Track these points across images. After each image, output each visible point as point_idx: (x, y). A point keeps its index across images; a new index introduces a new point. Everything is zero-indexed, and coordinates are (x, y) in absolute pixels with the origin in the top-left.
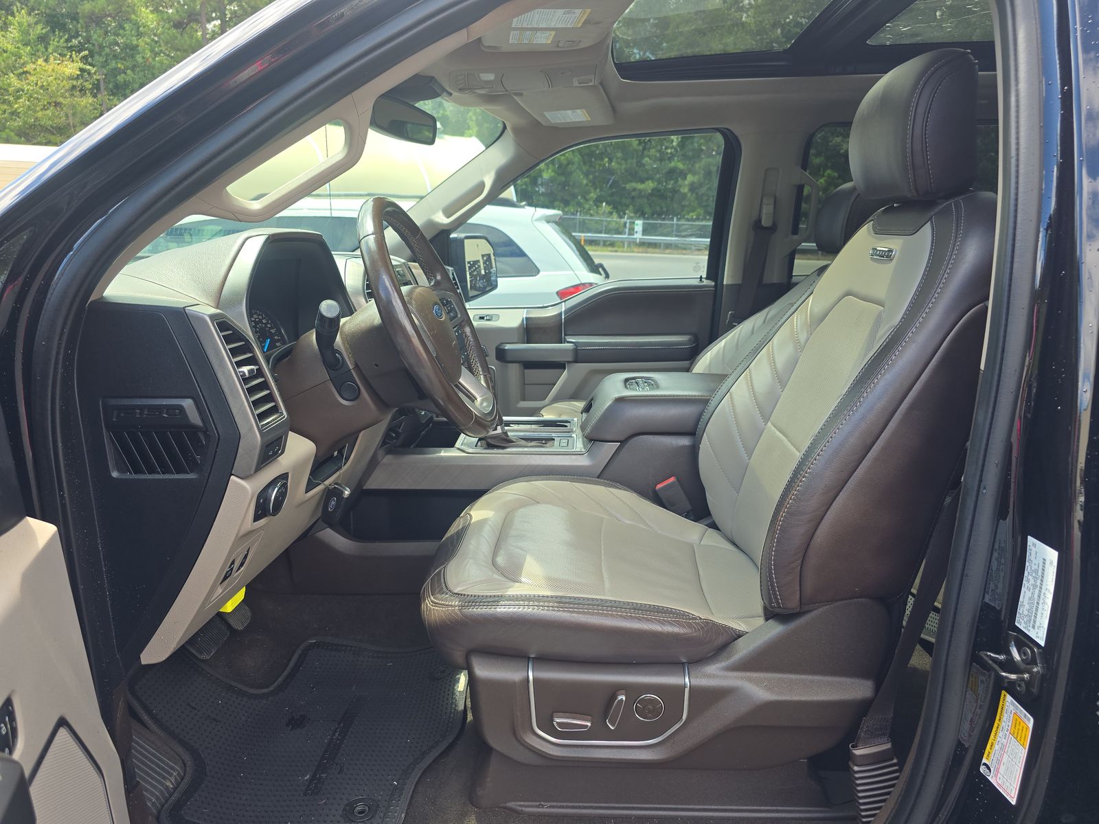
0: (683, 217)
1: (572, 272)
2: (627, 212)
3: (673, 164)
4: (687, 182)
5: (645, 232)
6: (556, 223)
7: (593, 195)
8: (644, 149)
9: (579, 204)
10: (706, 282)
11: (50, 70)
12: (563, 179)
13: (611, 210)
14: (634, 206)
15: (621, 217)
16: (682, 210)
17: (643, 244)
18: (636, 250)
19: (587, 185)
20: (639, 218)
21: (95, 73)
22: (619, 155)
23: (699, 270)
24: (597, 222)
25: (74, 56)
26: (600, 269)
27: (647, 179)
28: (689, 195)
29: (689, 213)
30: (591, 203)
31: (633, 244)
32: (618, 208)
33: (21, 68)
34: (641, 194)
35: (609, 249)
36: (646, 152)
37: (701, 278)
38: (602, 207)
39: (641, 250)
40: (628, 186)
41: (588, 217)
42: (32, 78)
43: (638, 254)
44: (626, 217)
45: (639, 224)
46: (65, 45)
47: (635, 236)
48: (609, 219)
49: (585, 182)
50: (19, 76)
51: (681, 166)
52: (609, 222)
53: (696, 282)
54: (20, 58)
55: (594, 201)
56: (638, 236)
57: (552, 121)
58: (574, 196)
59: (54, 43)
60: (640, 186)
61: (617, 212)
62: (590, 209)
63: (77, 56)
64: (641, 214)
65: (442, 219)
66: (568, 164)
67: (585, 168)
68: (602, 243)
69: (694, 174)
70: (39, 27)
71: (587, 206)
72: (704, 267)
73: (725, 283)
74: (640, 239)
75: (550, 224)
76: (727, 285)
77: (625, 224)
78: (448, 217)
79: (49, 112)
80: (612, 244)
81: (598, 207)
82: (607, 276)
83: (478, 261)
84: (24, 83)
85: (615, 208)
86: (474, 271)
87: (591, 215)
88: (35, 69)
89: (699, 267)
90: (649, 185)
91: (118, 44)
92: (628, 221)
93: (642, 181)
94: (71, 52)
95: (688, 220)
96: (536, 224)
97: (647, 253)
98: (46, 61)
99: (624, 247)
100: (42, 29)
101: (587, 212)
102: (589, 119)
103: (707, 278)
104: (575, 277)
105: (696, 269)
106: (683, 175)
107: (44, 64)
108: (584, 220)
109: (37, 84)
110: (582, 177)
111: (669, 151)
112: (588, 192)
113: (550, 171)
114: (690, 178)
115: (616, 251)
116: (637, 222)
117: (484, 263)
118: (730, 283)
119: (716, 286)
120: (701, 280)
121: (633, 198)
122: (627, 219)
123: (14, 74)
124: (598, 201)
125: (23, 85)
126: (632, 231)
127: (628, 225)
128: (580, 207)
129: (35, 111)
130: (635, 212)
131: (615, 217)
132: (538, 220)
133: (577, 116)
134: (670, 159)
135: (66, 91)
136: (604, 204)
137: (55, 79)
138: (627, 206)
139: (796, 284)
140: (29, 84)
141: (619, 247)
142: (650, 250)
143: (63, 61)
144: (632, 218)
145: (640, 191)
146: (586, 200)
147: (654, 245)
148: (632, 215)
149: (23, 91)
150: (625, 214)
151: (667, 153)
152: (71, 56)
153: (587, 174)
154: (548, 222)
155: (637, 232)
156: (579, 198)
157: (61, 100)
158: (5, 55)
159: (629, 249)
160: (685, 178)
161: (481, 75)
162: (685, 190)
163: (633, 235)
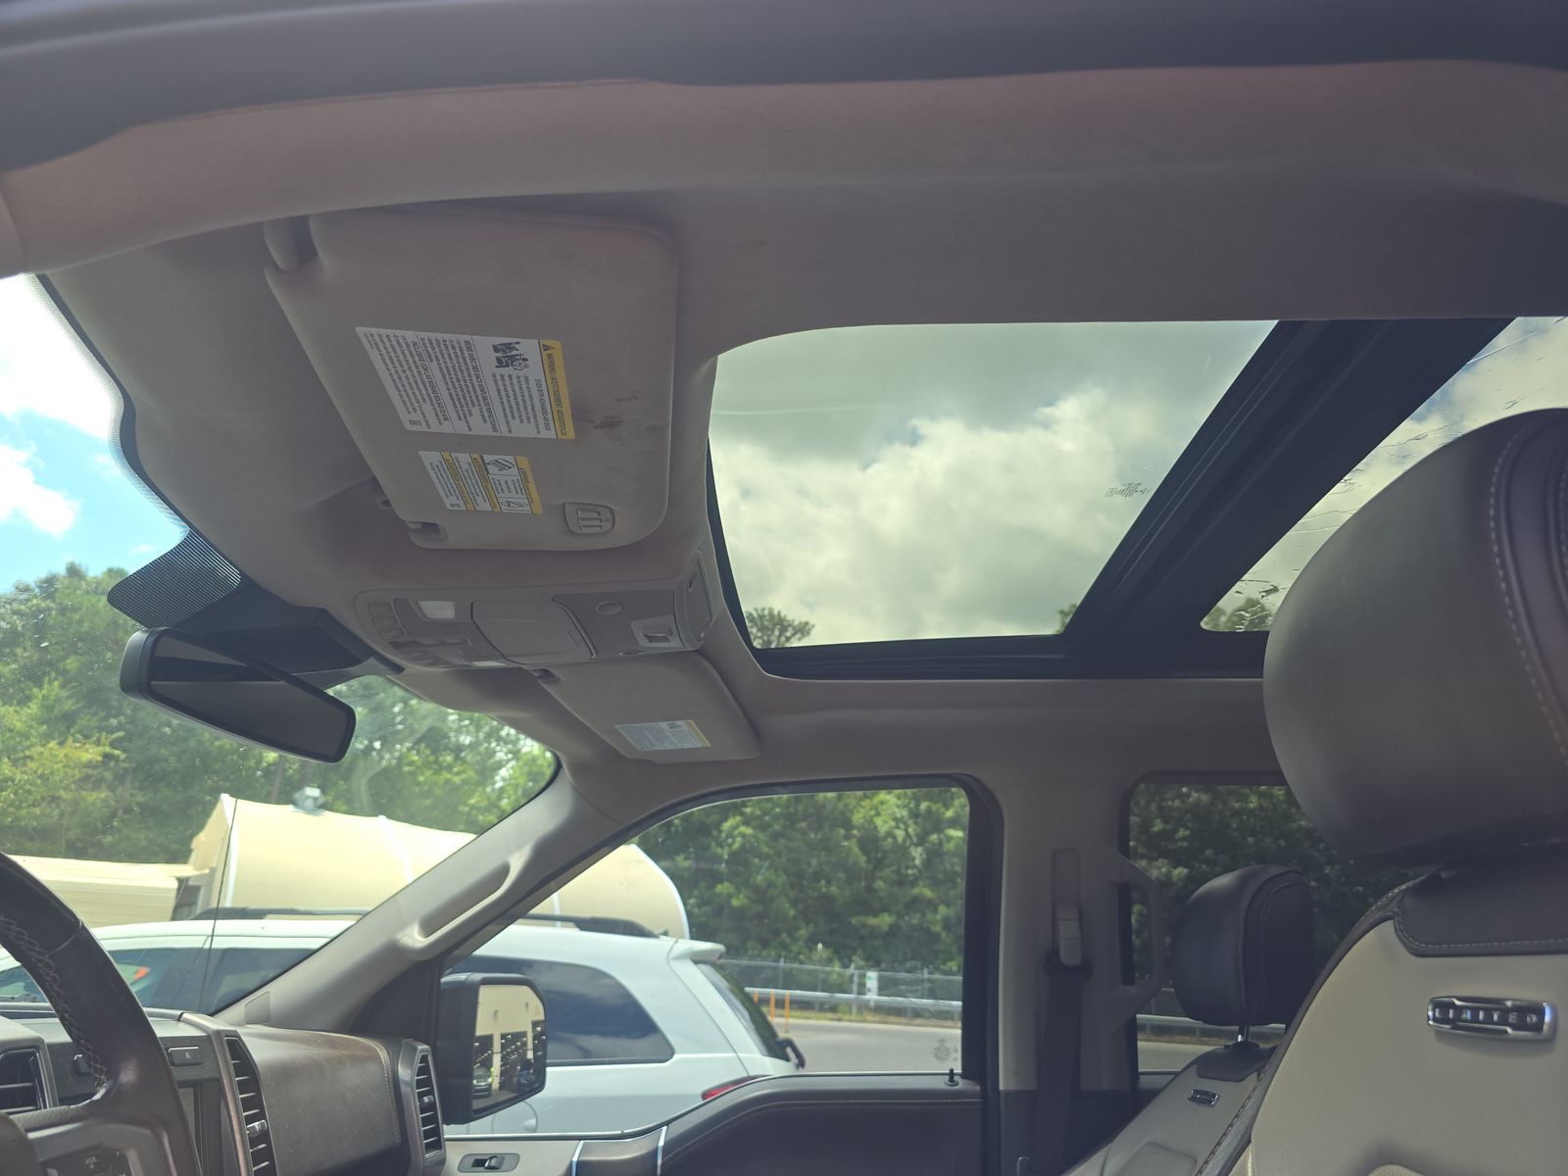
0: (937, 969)
1: (733, 1055)
2: (854, 958)
3: (916, 891)
4: (938, 917)
5: (883, 989)
6: (713, 965)
7: (803, 932)
8: (875, 868)
9: (784, 946)
10: (962, 1084)
11: (62, 755)
12: (760, 908)
13: (831, 956)
14: (864, 950)
15: (846, 966)
16: (936, 957)
17: (880, 1010)
18: (870, 1018)
19: (795, 917)
20: (869, 968)
21: (124, 761)
22: (842, 875)
23: (948, 1055)
24: (809, 973)
25: (103, 738)
26: (789, 1050)
27: (883, 910)
28: (943, 935)
29: (948, 961)
30: (801, 943)
31: (864, 1008)
32: (842, 952)
33: (23, 751)
34: (874, 933)
35: (829, 1015)
36: (878, 874)
37: (952, 1074)
38: (816, 949)
39: (877, 1018)
40: (854, 921)
41: (796, 965)
42: (32, 765)
43: (873, 1025)
44: (853, 966)
45: (872, 978)
46: (96, 724)
47: (868, 996)
48: (828, 969)
49: (792, 913)
50: (15, 763)
51: (928, 893)
52: (828, 974)
53: (941, 1084)
54: (27, 738)
55: (806, 941)
56: (872, 996)
57: (638, 748)
58: (777, 933)
59: (83, 721)
60: (872, 921)
61: (839, 959)
62: (799, 954)
63: (106, 738)
64: (874, 962)
65: (415, 939)
66: (768, 888)
67: (792, 894)
68: (817, 1007)
69: (948, 905)
70: (70, 702)
71: (795, 948)
72: (956, 1051)
73: (1001, 1087)
74: (876, 1001)
75: (702, 966)
76: (1008, 1093)
77: (852, 976)
78: (427, 935)
79: (38, 811)
80: (833, 1008)
81: (811, 950)
82: (801, 1063)
83: (524, 1034)
84: (18, 771)
85: (836, 952)
86: (512, 1052)
87: (801, 963)
88: (42, 753)
89: (947, 1050)
90: (885, 920)
91: (169, 725)
92: (856, 972)
93: (875, 915)
94: (100, 733)
95: (945, 973)
96: (672, 963)
97: (886, 1023)
98: (61, 744)
99: (851, 1012)
100: (73, 705)
101: (795, 959)
102: (709, 745)
103: (964, 1076)
104: (739, 1064)
105: (941, 1053)
106: (933, 906)
107: (56, 747)
108: (791, 970)
109: (36, 772)
110: (787, 906)
111: (910, 872)
112: (797, 929)
113: (741, 896)
114: (943, 910)
115: (839, 1020)
116: (868, 974)
117: (534, 1039)
118: (1012, 1087)
119: (984, 1093)
120: (952, 1080)
121: (862, 938)
122: (855, 969)
123: (9, 758)
124: (811, 942)
125: (14, 774)
126: (862, 989)
127: (856, 979)
128: (786, 950)
129: (20, 807)
130: (867, 959)
131: (837, 968)
132: (681, 957)
133: (683, 737)
134: (914, 883)
135: (74, 782)
136: (820, 946)
137: (64, 766)
138: (854, 950)
139: (1152, 1094)
140: (25, 773)
141: (844, 1013)
142: (892, 1018)
143: (84, 744)
144: (861, 968)
145: (873, 928)
146: (795, 940)
147: (898, 1012)
148: (862, 963)
149: (13, 780)
150: (851, 961)
151: (908, 875)
152: (99, 739)
153: (794, 903)
154: (696, 962)
155: (870, 990)
156: (784, 935)
157: (62, 793)
158: (8, 735)
159: (859, 1018)
160: (935, 911)
161: (424, 604)
162: (937, 928)
163: (864, 994)
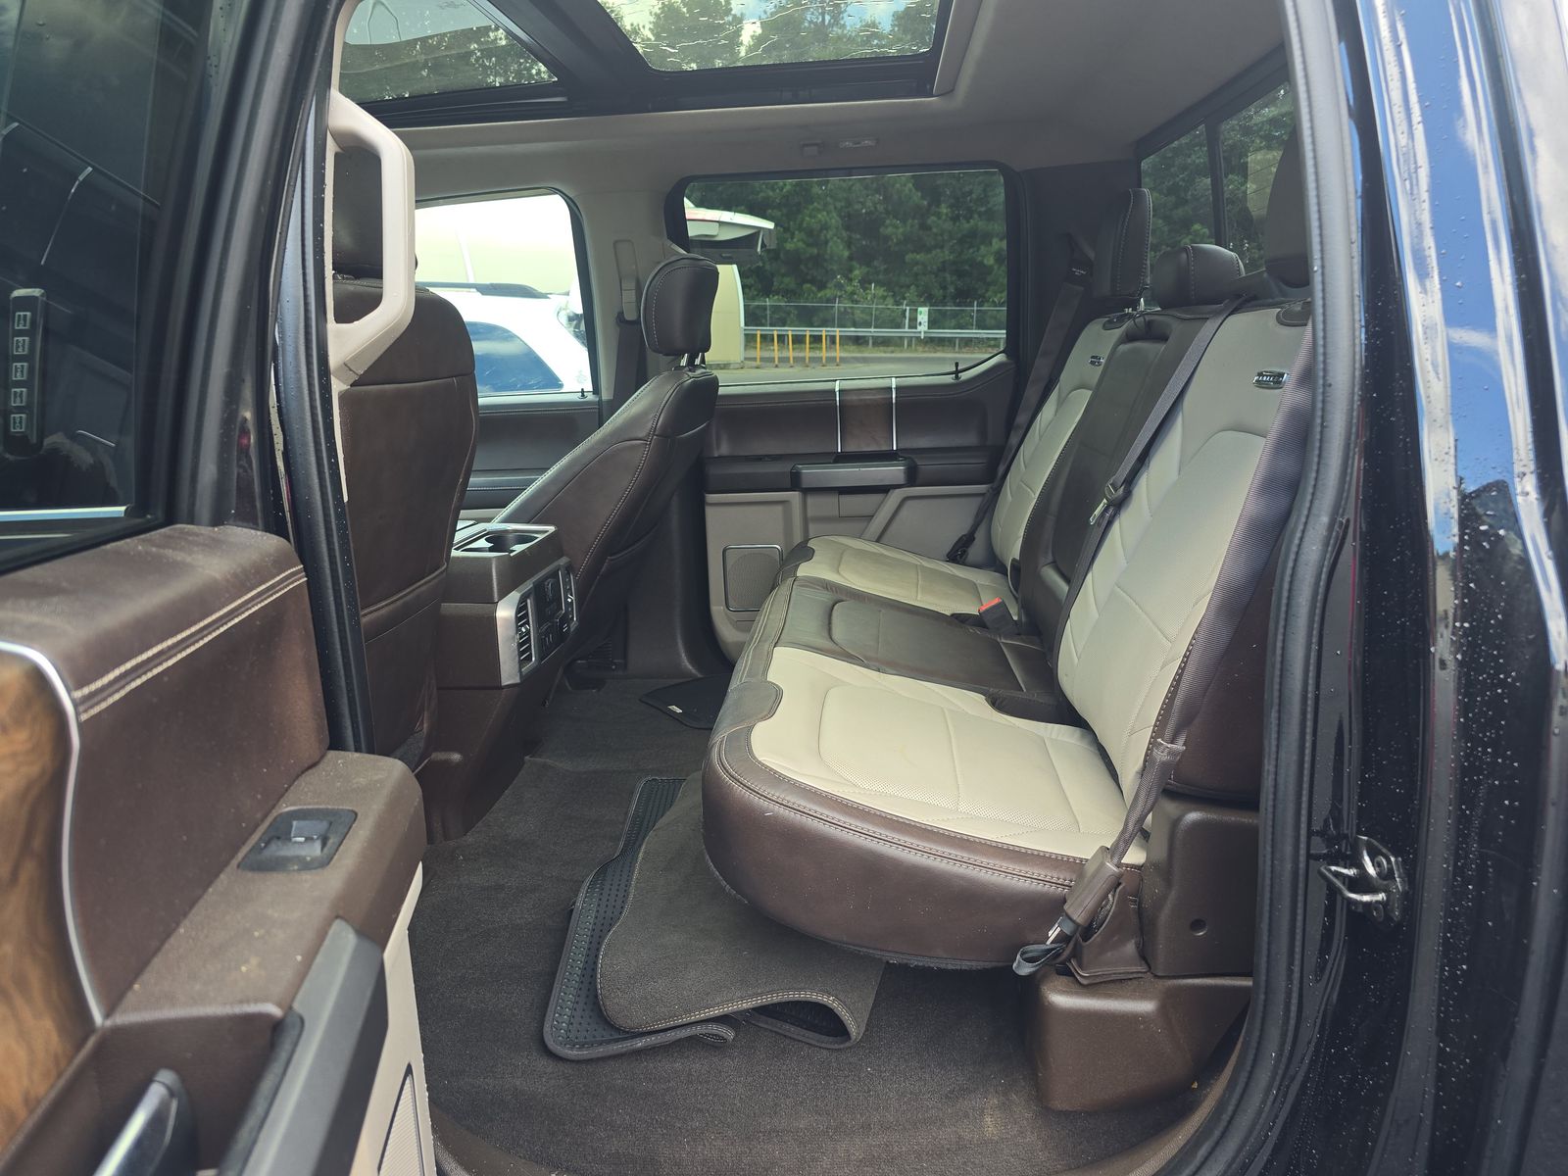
0: (986, 301)
2: (907, 295)
3: (971, 225)
4: (991, 250)
5: (932, 323)
7: (857, 273)
9: (839, 286)
10: (589, 397)
12: (814, 251)
13: (885, 294)
14: (917, 286)
15: (899, 303)
16: (987, 291)
17: (930, 341)
18: (920, 347)
19: (849, 258)
20: (923, 304)
24: (863, 311)
27: (935, 247)
28: (995, 267)
29: (995, 293)
30: (855, 284)
31: (915, 340)
32: (894, 289)
34: (926, 269)
35: (883, 346)
36: (931, 209)
37: (583, 391)
38: (870, 289)
39: (927, 348)
40: (908, 258)
41: (851, 305)
43: (923, 354)
44: (906, 302)
45: (923, 314)
47: (918, 330)
48: (881, 306)
49: (846, 254)
51: (982, 226)
52: (881, 311)
53: (576, 398)
55: (859, 282)
56: (923, 329)
58: (832, 275)
60: (924, 258)
61: (893, 296)
62: (853, 293)
64: (928, 298)
66: (821, 230)
67: (845, 235)
68: (871, 341)
69: (997, 238)
71: (850, 289)
74: (926, 333)
76: (605, 402)
77: (904, 312)
80: (886, 342)
81: (864, 289)
85: (889, 289)
87: (856, 301)
92: (908, 308)
93: (927, 251)
95: (993, 304)
97: (935, 352)
99: (903, 345)
101: (850, 298)
103: (592, 392)
106: (987, 239)
108: (846, 308)
110: (841, 247)
112: (851, 269)
114: (996, 243)
115: (893, 352)
116: (920, 309)
118: (607, 398)
119: (600, 402)
120: (583, 395)
121: (917, 274)
122: (907, 305)
124: (865, 282)
126: (914, 323)
127: (908, 314)
128: (841, 290)
130: (919, 296)
131: (890, 303)
134: (967, 217)
136: (873, 285)
138: (908, 287)
141: (896, 346)
142: (938, 348)
144: (914, 304)
145: (925, 265)
146: (849, 280)
147: (946, 341)
148: (914, 299)
150: (904, 298)
153: (848, 244)
155: (920, 323)
156: (839, 276)
159: (910, 348)
160: (988, 244)
162: (990, 261)
163: (916, 328)
